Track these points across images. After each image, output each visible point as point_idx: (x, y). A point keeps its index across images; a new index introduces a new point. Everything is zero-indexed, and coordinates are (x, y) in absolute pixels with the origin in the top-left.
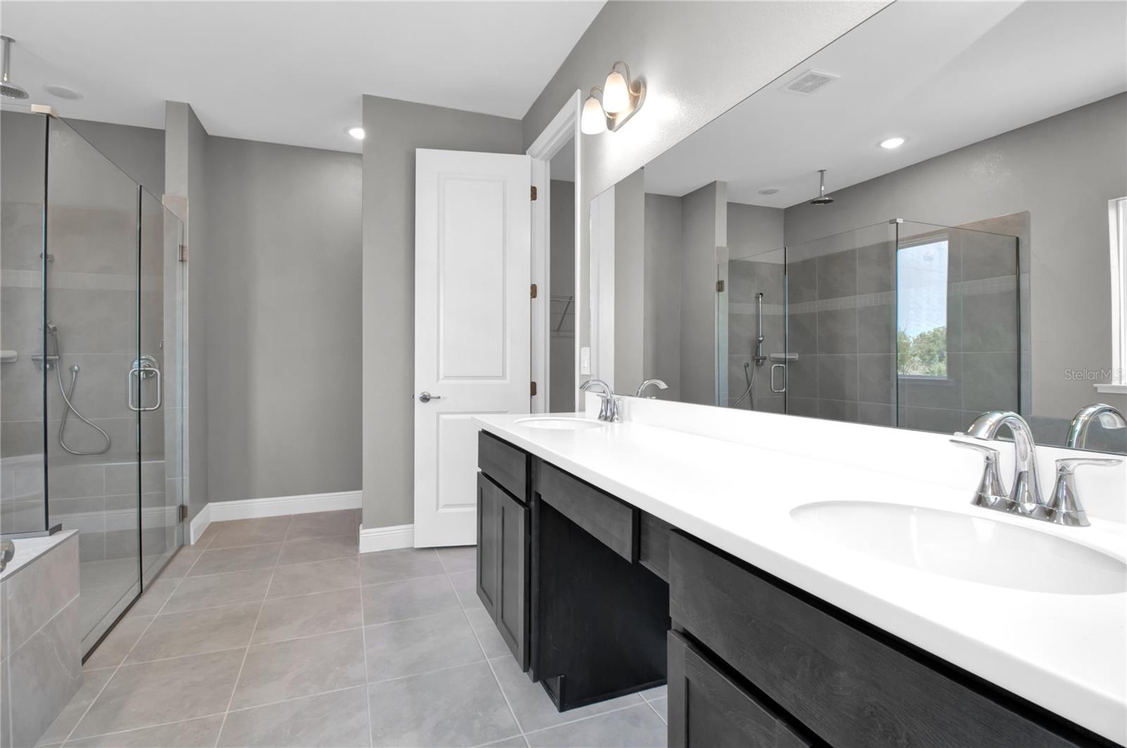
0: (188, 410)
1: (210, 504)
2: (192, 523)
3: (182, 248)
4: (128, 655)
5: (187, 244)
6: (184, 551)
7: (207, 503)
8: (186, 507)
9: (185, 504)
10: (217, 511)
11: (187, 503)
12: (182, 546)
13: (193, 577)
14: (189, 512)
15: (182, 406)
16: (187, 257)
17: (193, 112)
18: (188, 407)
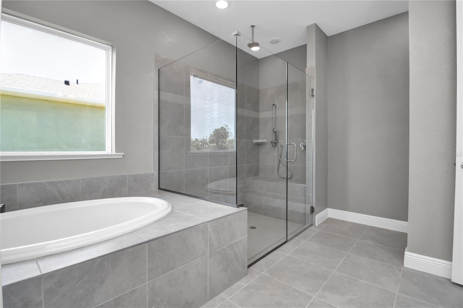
0: (315, 164)
1: (328, 208)
2: (316, 216)
3: (313, 90)
4: (268, 269)
5: (315, 88)
6: (312, 228)
7: (327, 208)
8: (314, 208)
9: (313, 207)
10: (331, 213)
11: (314, 206)
12: (312, 225)
13: (309, 242)
14: (315, 210)
15: (313, 162)
16: (314, 94)
17: (317, 25)
18: (315, 163)
